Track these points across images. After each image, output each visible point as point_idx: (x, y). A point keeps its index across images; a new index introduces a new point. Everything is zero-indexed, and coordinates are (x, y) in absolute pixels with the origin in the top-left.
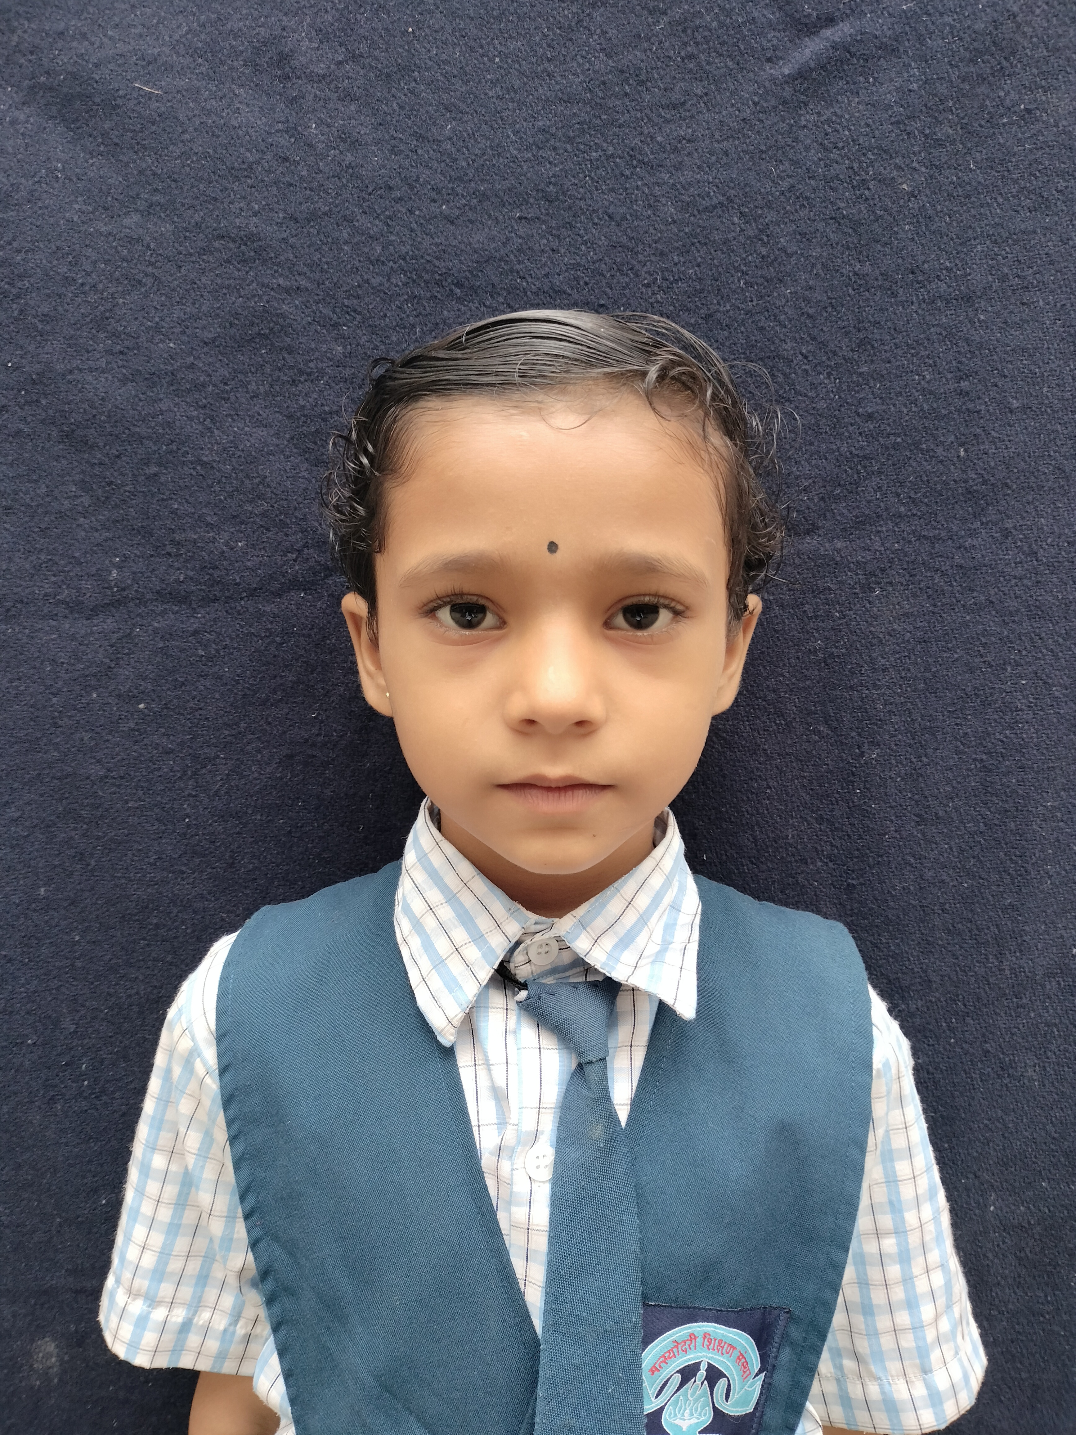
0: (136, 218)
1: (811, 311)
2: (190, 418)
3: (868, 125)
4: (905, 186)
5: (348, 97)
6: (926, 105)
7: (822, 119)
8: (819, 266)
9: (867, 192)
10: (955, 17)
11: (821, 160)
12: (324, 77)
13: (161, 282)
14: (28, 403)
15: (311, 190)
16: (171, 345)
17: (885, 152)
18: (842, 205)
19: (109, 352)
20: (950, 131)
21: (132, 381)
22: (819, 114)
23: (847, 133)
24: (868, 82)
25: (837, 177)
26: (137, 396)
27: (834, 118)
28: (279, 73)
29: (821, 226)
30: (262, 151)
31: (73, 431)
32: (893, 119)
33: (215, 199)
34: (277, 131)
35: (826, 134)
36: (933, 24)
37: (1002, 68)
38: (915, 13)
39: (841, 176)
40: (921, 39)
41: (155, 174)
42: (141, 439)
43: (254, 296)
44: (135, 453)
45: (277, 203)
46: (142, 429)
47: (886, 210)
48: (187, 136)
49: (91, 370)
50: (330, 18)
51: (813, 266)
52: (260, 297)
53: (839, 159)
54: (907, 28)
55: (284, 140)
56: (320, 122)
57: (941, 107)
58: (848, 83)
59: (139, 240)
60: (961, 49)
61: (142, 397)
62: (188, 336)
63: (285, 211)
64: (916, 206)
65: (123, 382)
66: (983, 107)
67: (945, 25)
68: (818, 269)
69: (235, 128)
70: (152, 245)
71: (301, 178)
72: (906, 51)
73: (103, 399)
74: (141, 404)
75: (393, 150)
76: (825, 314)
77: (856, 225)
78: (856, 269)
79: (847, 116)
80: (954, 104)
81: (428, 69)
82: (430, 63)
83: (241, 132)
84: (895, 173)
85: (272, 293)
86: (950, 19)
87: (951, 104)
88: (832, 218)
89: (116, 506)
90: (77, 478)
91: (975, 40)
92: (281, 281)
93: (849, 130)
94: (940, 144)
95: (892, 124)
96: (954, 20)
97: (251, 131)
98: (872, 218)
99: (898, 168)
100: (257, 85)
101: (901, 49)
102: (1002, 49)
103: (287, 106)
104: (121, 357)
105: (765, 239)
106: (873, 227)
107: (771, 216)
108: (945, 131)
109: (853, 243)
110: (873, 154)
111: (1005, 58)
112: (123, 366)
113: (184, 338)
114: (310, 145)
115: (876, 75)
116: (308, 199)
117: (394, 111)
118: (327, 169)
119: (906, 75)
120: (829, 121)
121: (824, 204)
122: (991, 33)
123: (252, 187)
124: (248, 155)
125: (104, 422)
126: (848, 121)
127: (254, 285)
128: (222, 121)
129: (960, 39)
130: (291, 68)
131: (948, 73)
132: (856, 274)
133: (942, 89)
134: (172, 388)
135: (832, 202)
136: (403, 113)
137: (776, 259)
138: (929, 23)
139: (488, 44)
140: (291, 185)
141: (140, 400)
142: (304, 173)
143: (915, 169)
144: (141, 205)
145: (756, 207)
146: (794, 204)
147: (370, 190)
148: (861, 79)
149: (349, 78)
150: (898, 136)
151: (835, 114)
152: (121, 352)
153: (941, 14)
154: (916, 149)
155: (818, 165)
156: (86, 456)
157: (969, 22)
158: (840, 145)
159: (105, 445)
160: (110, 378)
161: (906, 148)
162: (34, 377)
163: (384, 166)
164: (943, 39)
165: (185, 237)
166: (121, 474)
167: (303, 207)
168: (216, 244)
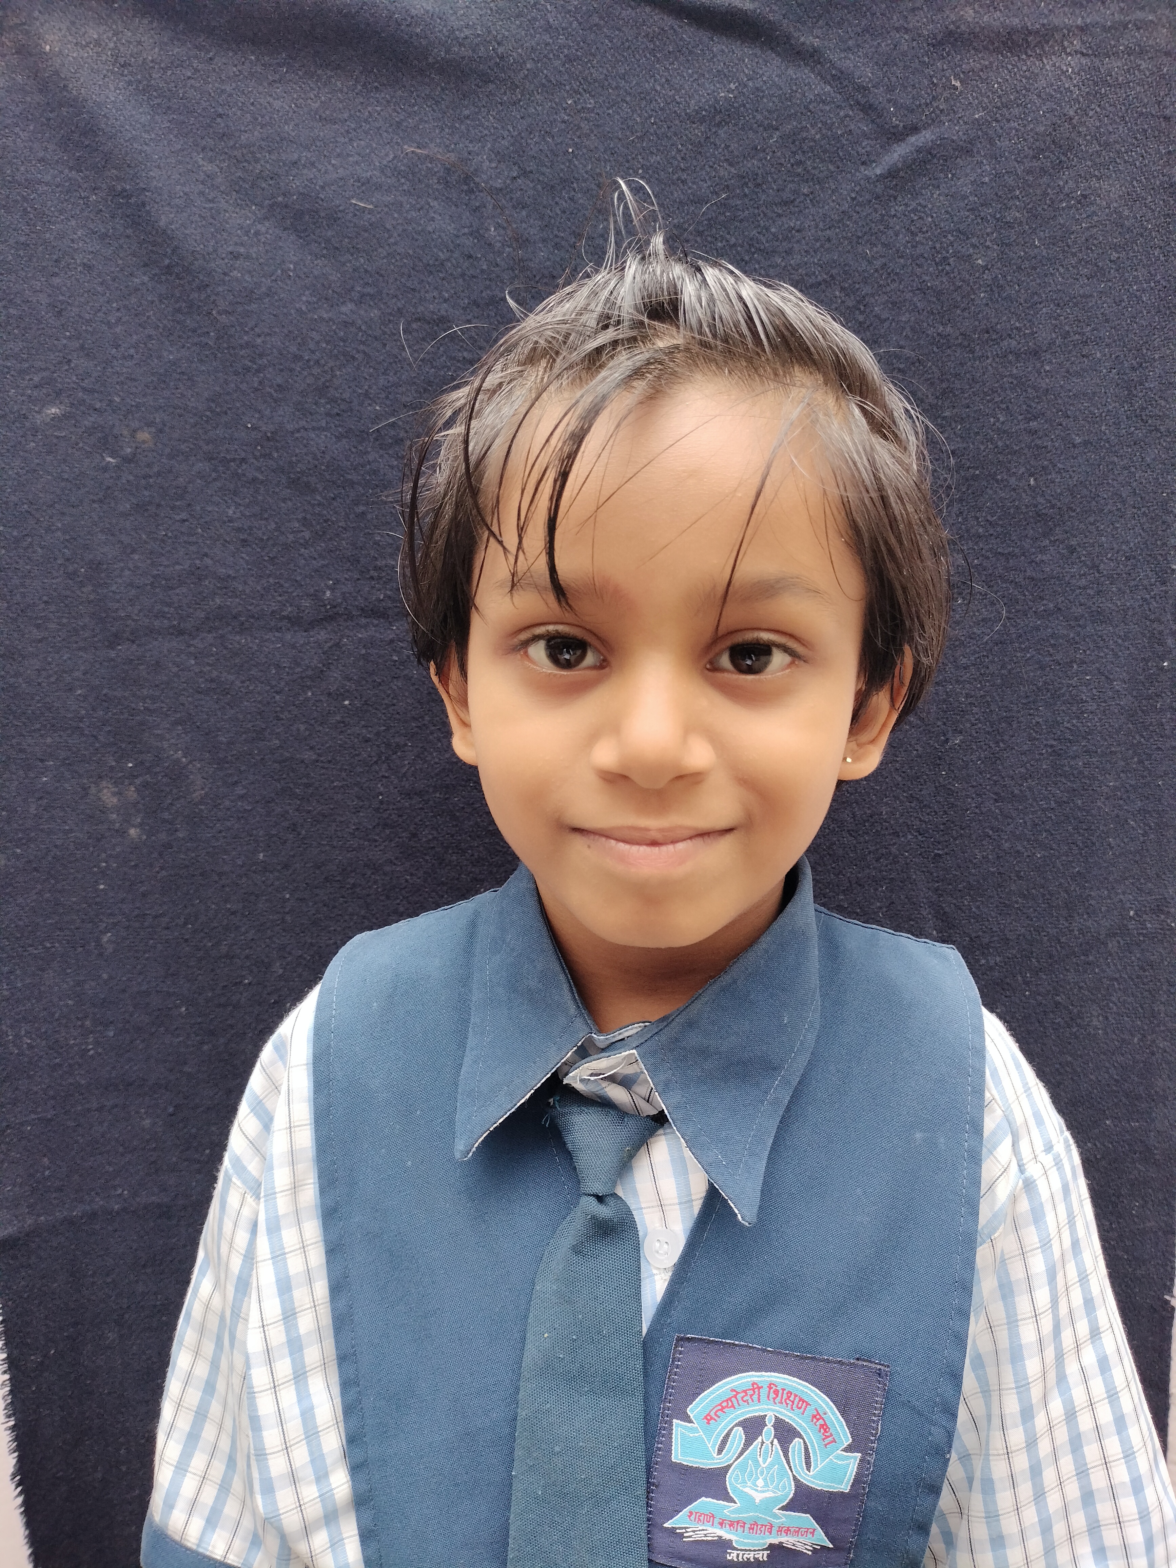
0: (351, 306)
1: (902, 366)
2: (392, 467)
3: (947, 212)
4: (980, 262)
5: (520, 205)
6: (996, 194)
7: (909, 209)
8: (908, 329)
9: (947, 268)
10: (1020, 122)
11: (908, 242)
12: (501, 189)
13: (370, 357)
14: (264, 456)
15: (490, 280)
16: (378, 408)
17: (962, 234)
18: (927, 278)
19: (328, 414)
20: (1017, 214)
21: (345, 437)
22: (906, 205)
23: (930, 219)
24: (947, 177)
25: (922, 255)
26: (350, 450)
27: (919, 208)
28: (466, 188)
29: (909, 296)
30: (451, 251)
31: (299, 478)
32: (968, 207)
33: (414, 290)
34: (464, 234)
35: (912, 221)
36: (1002, 128)
37: (1060, 162)
38: (987, 120)
39: (926, 255)
40: (991, 141)
41: (366, 271)
42: (352, 484)
43: (443, 367)
44: (348, 496)
45: (463, 291)
46: (354, 477)
47: (964, 281)
48: (392, 240)
49: (314, 429)
50: (506, 144)
51: (904, 328)
52: (449, 369)
53: (924, 241)
54: (979, 133)
55: (468, 242)
56: (498, 226)
57: (1009, 196)
58: (930, 179)
59: (353, 324)
60: (1026, 148)
61: (354, 450)
62: (391, 400)
63: (469, 298)
64: (990, 278)
65: (339, 438)
66: (1045, 194)
67: (1010, 129)
68: (907, 331)
69: (430, 233)
70: (363, 328)
71: (482, 271)
72: (978, 152)
73: (323, 452)
74: (353, 456)
75: (557, 246)
76: (913, 369)
77: (939, 294)
78: (939, 331)
79: (930, 206)
80: (1021, 192)
81: (585, 181)
82: (587, 176)
83: (434, 236)
84: (971, 250)
85: (459, 365)
86: (1016, 124)
87: (1018, 193)
88: (918, 289)
89: (331, 539)
90: (300, 517)
91: (1037, 140)
92: (465, 354)
93: (932, 217)
94: (1009, 225)
95: (968, 211)
96: (1019, 125)
97: (443, 235)
98: (951, 288)
99: (974, 246)
100: (447, 198)
101: (975, 150)
102: (1060, 147)
103: (471, 214)
104: (338, 418)
105: (862, 308)
106: (954, 296)
107: (867, 290)
108: (1013, 215)
109: (937, 309)
110: (953, 236)
111: (1063, 154)
112: (340, 426)
113: (388, 402)
114: (490, 245)
115: (954, 172)
116: (488, 287)
117: (557, 214)
118: (503, 263)
119: (979, 171)
120: (914, 211)
121: (911, 278)
122: (1050, 134)
123: (443, 279)
124: (440, 254)
125: (324, 471)
126: (931, 210)
127: (444, 358)
128: (420, 228)
129: (1025, 140)
130: (474, 183)
131: (1015, 167)
132: (939, 334)
133: (1010, 180)
134: (378, 443)
135: (917, 277)
136: (564, 216)
137: (871, 325)
138: (998, 128)
139: (633, 159)
140: (474, 277)
141: (352, 452)
142: (485, 267)
143: (988, 247)
144: (355, 295)
145: (855, 283)
146: (887, 279)
147: (537, 278)
148: (942, 175)
149: (521, 189)
150: (973, 220)
151: (920, 204)
152: (338, 414)
153: (1008, 121)
154: (989, 230)
155: (905, 247)
156: (309, 498)
157: (1032, 126)
158: (925, 229)
159: (324, 489)
160: (329, 435)
161: (980, 230)
162: (269, 435)
163: (549, 259)
164: (1010, 140)
165: (389, 320)
166: (336, 513)
167: (484, 294)
168: (414, 326)
